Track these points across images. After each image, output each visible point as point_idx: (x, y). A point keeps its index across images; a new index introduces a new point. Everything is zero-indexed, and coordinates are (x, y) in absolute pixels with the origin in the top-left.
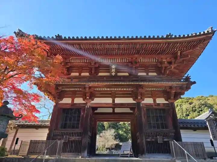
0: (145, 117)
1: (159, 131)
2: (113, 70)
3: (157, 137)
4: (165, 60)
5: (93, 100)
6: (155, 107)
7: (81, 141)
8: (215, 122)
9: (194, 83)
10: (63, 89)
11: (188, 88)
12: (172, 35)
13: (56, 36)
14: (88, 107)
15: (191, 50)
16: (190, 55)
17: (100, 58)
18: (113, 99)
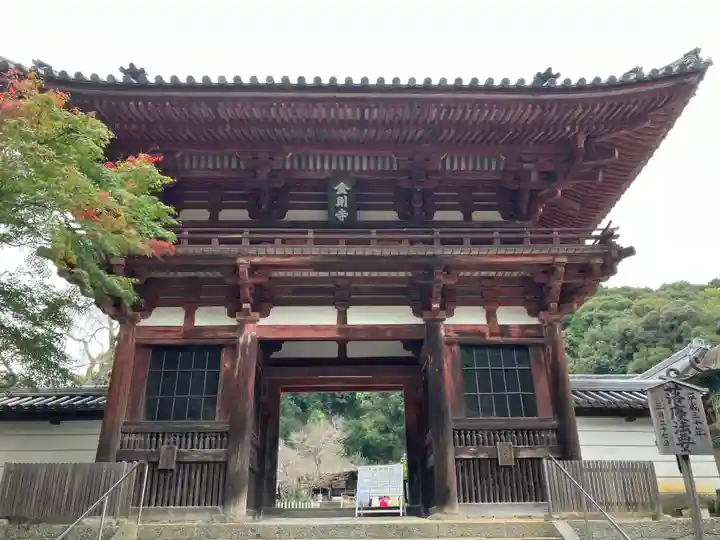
0: (453, 377)
1: (503, 423)
2: (341, 202)
3: (495, 444)
4: (531, 166)
5: (265, 314)
6: (494, 338)
7: (225, 464)
8: (671, 395)
9: (630, 252)
12: (558, 75)
14: (249, 340)
15: (623, 132)
16: (618, 147)
17: (291, 154)
18: (342, 309)
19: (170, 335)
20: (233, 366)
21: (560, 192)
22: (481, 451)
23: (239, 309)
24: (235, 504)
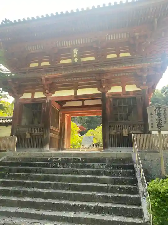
0: (110, 109)
1: (125, 123)
2: (75, 55)
3: (122, 129)
4: (137, 34)
5: (53, 93)
6: (124, 96)
14: (49, 101)
18: (76, 90)
19: (28, 101)
20: (45, 109)
21: (149, 42)
22: (117, 131)
23: (45, 92)
24: (45, 147)
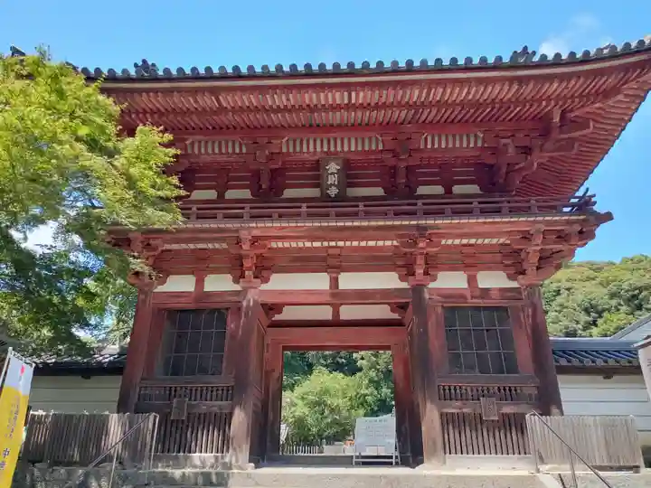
0: (437, 335)
1: (486, 380)
2: (332, 180)
3: (479, 399)
5: (266, 280)
6: (474, 300)
7: (230, 415)
9: (608, 217)
10: (167, 247)
11: (585, 235)
12: (534, 53)
13: (136, 65)
14: (251, 304)
15: (597, 105)
16: (593, 120)
17: (286, 138)
18: (334, 275)
19: (183, 300)
20: (237, 327)
21: (535, 165)
22: (465, 406)
23: (242, 276)
